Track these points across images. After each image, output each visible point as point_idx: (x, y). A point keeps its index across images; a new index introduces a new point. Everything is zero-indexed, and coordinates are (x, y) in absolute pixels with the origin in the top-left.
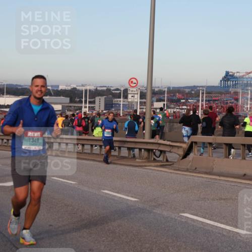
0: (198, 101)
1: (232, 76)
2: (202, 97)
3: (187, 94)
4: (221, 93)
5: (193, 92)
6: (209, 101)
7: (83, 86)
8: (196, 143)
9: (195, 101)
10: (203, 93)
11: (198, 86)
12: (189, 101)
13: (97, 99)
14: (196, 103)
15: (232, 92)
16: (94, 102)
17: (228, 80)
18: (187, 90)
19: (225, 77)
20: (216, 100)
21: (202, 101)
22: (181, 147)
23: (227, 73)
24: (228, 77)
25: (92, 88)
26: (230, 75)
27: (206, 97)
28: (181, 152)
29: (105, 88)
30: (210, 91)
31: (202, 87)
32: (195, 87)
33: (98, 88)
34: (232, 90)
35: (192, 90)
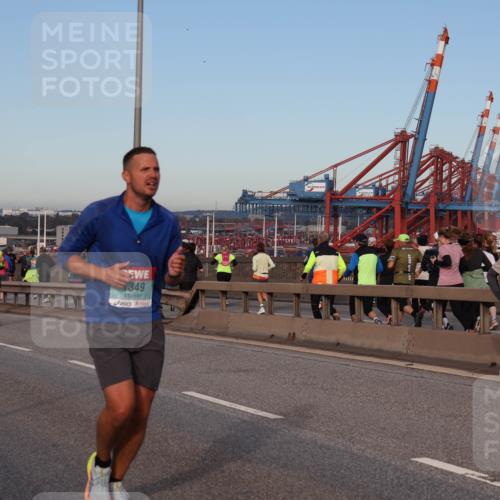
0: (205, 232)
1: (252, 197)
2: (211, 226)
3: (188, 222)
4: (236, 221)
5: (197, 220)
6: (220, 232)
7: (38, 210)
8: (203, 291)
9: (200, 232)
10: (211, 221)
11: (203, 211)
12: (192, 232)
13: (59, 229)
14: (201, 235)
15: (252, 219)
16: (54, 234)
17: (246, 202)
18: (188, 217)
19: (241, 199)
20: (228, 231)
21: (210, 232)
22: (181, 297)
23: (245, 192)
24: (246, 198)
25: (52, 213)
26: (250, 196)
27: (216, 226)
28: (183, 305)
29: (70, 214)
30: (221, 217)
31: (210, 212)
32: (199, 211)
33: (60, 214)
34: (252, 217)
35: (196, 217)
